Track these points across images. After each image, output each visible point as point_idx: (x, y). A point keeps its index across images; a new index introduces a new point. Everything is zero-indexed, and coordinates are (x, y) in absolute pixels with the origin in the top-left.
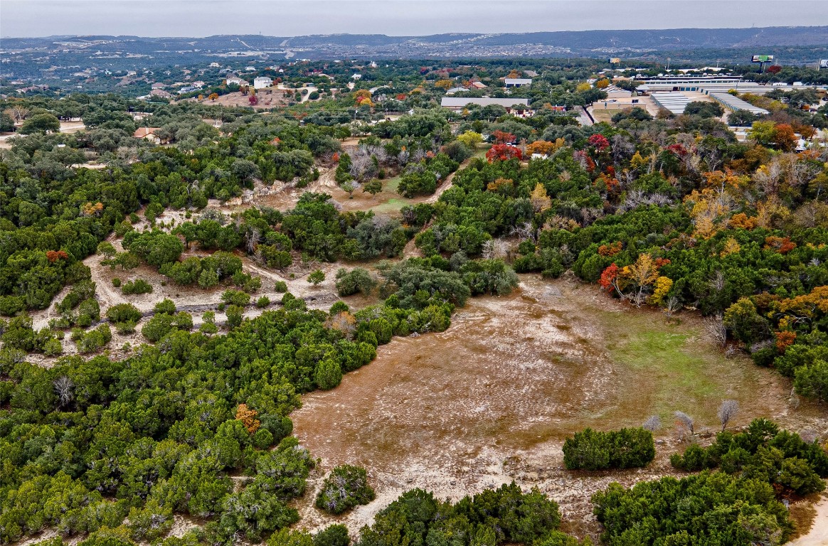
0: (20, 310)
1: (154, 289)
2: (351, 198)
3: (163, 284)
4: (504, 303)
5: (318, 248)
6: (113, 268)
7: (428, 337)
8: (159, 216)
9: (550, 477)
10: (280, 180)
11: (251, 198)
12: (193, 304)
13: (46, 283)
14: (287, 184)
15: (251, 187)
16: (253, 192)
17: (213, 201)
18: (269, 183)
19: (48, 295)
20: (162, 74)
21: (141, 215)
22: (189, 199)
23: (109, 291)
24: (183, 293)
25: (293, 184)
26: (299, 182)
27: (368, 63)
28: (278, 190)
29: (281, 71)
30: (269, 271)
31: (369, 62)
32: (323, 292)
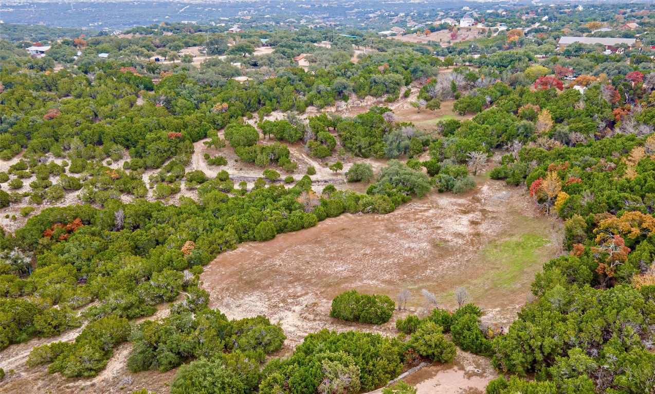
0: (140, 168)
1: (229, 163)
2: (419, 112)
3: (236, 161)
4: (453, 200)
5: (354, 147)
6: (210, 146)
7: (368, 217)
8: (267, 115)
9: (320, 320)
10: (372, 96)
11: (345, 107)
12: (246, 175)
13: (161, 152)
14: (378, 99)
15: (345, 99)
16: (346, 104)
17: (312, 108)
18: (361, 98)
19: (159, 160)
20: (422, 16)
21: (255, 115)
22: (293, 106)
23: (201, 161)
24: (246, 168)
25: (383, 99)
26: (389, 98)
27: (576, 6)
28: (369, 103)
29: (504, 13)
30: (314, 160)
31: (578, 6)
32: (339, 177)
